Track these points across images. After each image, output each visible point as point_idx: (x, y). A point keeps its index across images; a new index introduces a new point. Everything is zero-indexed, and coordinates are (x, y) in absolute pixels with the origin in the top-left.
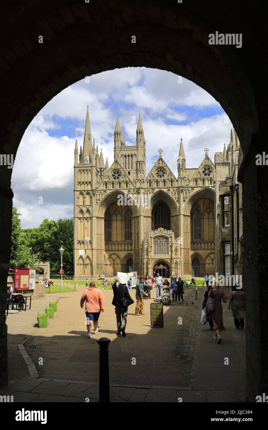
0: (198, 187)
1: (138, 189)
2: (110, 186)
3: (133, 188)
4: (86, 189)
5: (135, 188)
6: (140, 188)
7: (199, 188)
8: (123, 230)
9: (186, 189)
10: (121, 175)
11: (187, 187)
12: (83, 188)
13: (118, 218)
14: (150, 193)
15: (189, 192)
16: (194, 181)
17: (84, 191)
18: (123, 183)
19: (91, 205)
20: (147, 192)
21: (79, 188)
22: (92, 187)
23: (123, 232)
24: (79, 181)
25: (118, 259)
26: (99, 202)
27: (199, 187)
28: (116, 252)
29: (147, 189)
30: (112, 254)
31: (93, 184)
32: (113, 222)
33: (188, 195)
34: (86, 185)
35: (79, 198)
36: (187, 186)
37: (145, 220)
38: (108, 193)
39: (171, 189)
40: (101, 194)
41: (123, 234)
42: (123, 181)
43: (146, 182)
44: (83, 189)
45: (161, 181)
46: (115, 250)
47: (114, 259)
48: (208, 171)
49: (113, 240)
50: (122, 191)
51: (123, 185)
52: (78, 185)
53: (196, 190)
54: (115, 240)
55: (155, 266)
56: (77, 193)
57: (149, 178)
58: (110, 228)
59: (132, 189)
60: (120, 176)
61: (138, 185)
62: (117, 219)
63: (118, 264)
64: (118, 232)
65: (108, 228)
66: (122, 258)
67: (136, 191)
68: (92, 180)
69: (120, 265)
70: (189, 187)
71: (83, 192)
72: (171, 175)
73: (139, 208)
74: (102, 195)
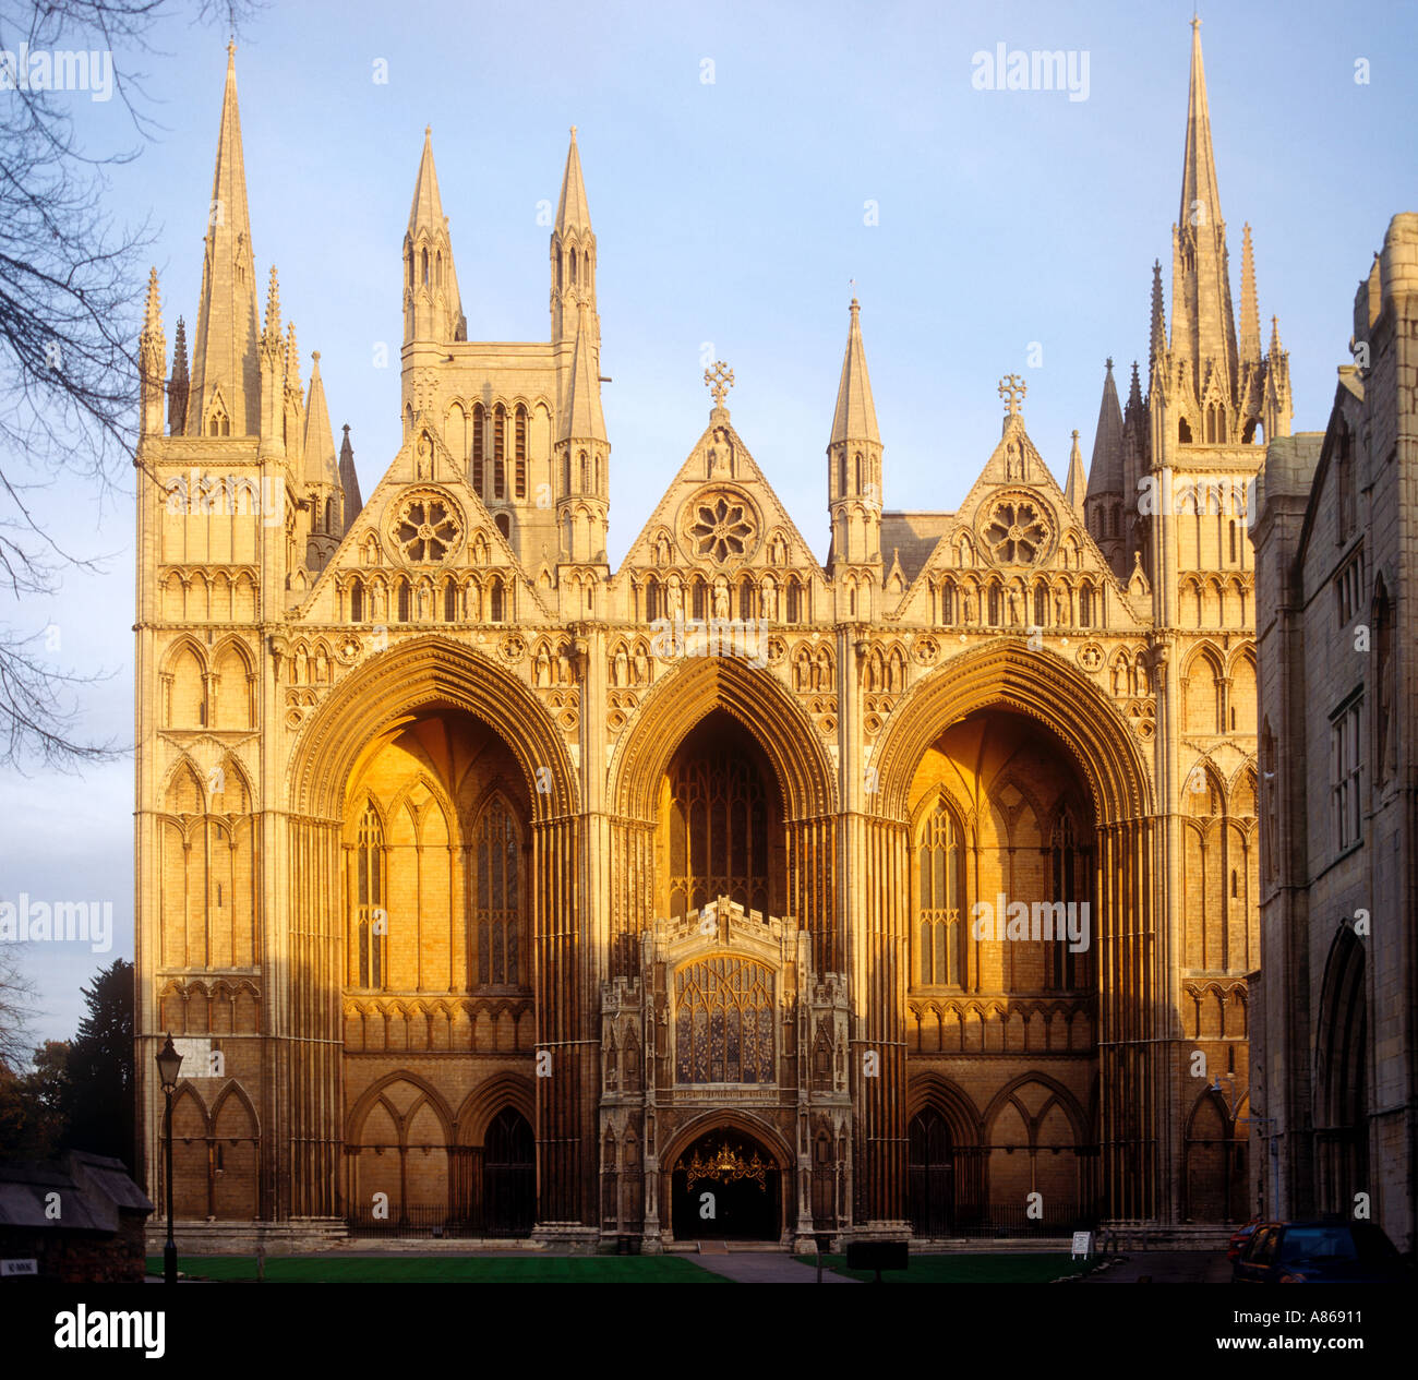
0: (961, 633)
1: (571, 630)
2: (379, 602)
3: (541, 620)
4: (220, 616)
5: (554, 622)
6: (584, 627)
7: (964, 638)
8: (460, 914)
9: (888, 639)
10: (455, 532)
11: (890, 630)
12: (197, 607)
13: (427, 828)
14: (649, 660)
15: (903, 665)
16: (932, 591)
17: (210, 629)
18: (473, 591)
19: (255, 732)
20: (632, 652)
21: (171, 608)
22: (259, 606)
23: (460, 928)
24: (174, 557)
25: (426, 1110)
26: (307, 710)
27: (969, 633)
28: (414, 1065)
29: (631, 635)
30: (388, 1080)
31: (270, 582)
32: (392, 856)
33: (896, 687)
34: (219, 593)
35: (168, 680)
36: (894, 625)
37: (617, 848)
38: (366, 654)
39: (792, 640)
40: (321, 662)
41: (461, 944)
42: (474, 574)
43: (624, 585)
44: (201, 619)
45: (723, 582)
46: (409, 1053)
47: (402, 1109)
48: (1022, 530)
49: (394, 984)
50: (464, 638)
51: (475, 603)
52: (164, 584)
53: (950, 648)
54: (412, 981)
55: (686, 1157)
56: (160, 647)
57: (645, 559)
58: (377, 901)
59: (535, 628)
60: (450, 540)
61: (572, 606)
62: (418, 835)
63: (426, 1148)
64: (427, 927)
65: (364, 899)
66: (455, 1107)
67: (556, 643)
68: (260, 554)
69: (443, 1153)
70: (906, 630)
71: (200, 635)
72: (785, 547)
73: (576, 764)
74: (329, 662)
